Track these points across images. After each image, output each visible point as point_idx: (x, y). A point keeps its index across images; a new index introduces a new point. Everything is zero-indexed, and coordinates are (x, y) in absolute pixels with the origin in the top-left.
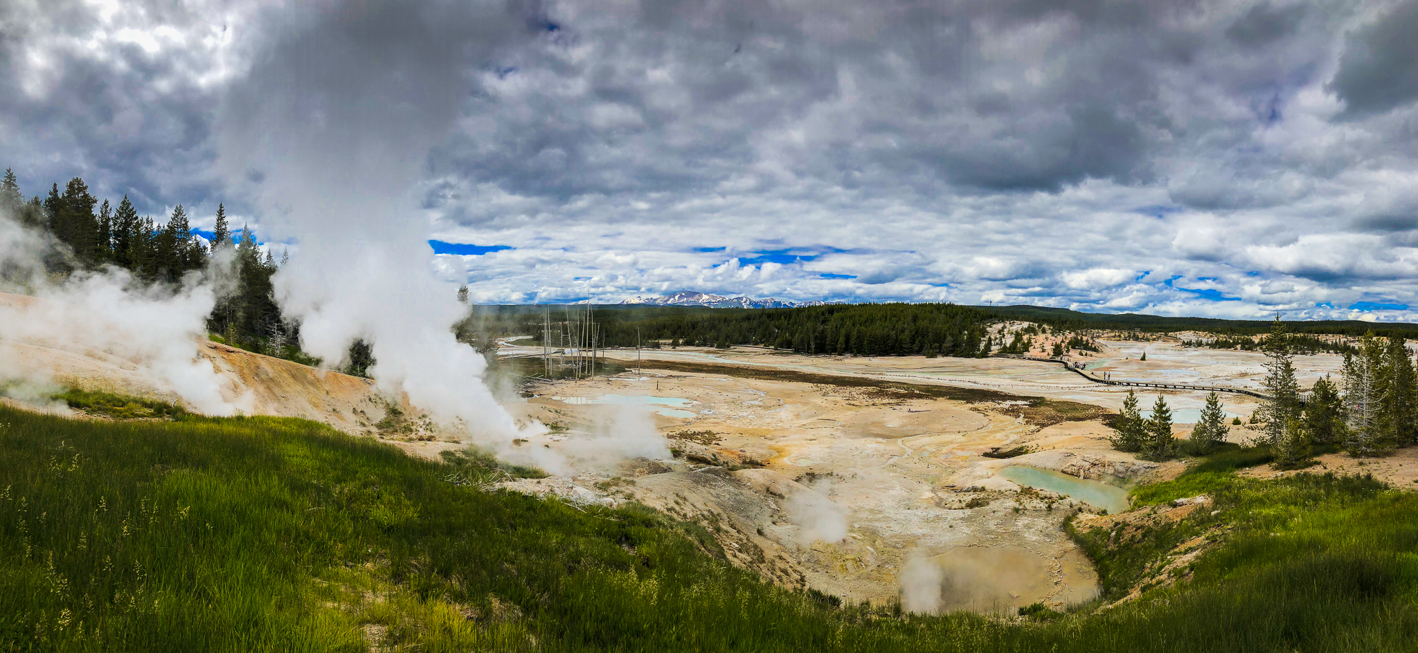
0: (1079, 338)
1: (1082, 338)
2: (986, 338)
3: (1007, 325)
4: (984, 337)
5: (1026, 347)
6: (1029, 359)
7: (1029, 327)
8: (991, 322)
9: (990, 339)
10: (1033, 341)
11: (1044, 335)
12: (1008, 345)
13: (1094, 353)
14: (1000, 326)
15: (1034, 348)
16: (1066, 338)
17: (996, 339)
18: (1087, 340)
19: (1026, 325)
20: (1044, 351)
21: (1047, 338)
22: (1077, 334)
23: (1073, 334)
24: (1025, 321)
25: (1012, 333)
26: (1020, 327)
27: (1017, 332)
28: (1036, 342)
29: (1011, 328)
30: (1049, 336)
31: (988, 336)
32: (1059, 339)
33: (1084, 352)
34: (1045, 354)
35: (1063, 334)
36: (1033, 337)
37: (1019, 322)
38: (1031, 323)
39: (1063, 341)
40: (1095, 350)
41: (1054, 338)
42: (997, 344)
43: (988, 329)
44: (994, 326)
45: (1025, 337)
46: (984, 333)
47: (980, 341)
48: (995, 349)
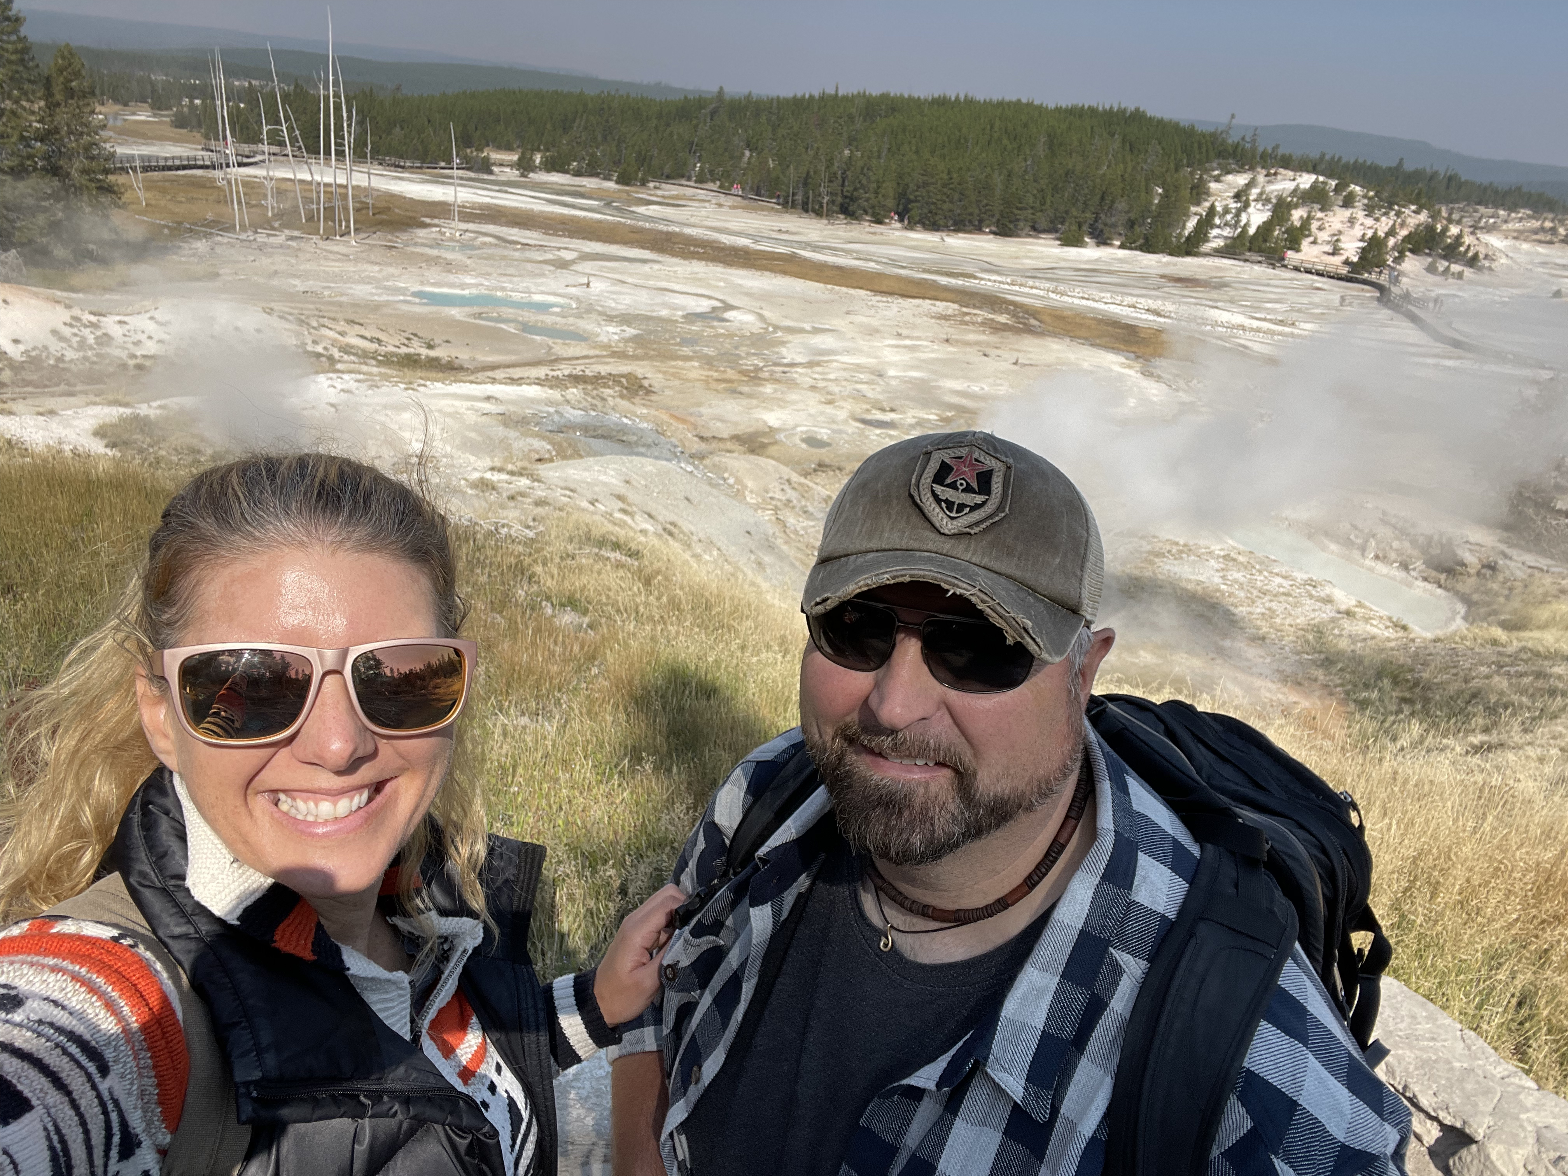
0: (1439, 227)
1: (1445, 230)
2: (1202, 209)
3: (1261, 179)
4: (1198, 204)
5: (1294, 238)
6: (1296, 269)
7: (1314, 187)
8: (1220, 167)
9: (1212, 211)
10: (1314, 225)
11: (1347, 213)
12: (1252, 231)
13: (1468, 272)
14: (1241, 180)
15: (1314, 242)
16: (1403, 225)
17: (1226, 211)
18: (1459, 237)
19: (1306, 180)
20: (1335, 252)
21: (1352, 221)
22: (1435, 216)
23: (1423, 217)
24: (1308, 172)
25: (1268, 200)
26: (1291, 186)
27: (1280, 199)
28: (1320, 229)
29: (1270, 188)
30: (1360, 214)
31: (1207, 204)
32: (1384, 225)
33: (1442, 265)
34: (1337, 260)
35: (1398, 214)
36: (1320, 215)
37: (1291, 174)
38: (1321, 179)
39: (1391, 232)
40: (1473, 262)
41: (1369, 222)
42: (1226, 224)
43: (1213, 186)
44: (1230, 178)
45: (1297, 215)
46: (1199, 192)
47: (1187, 215)
48: (1217, 237)
